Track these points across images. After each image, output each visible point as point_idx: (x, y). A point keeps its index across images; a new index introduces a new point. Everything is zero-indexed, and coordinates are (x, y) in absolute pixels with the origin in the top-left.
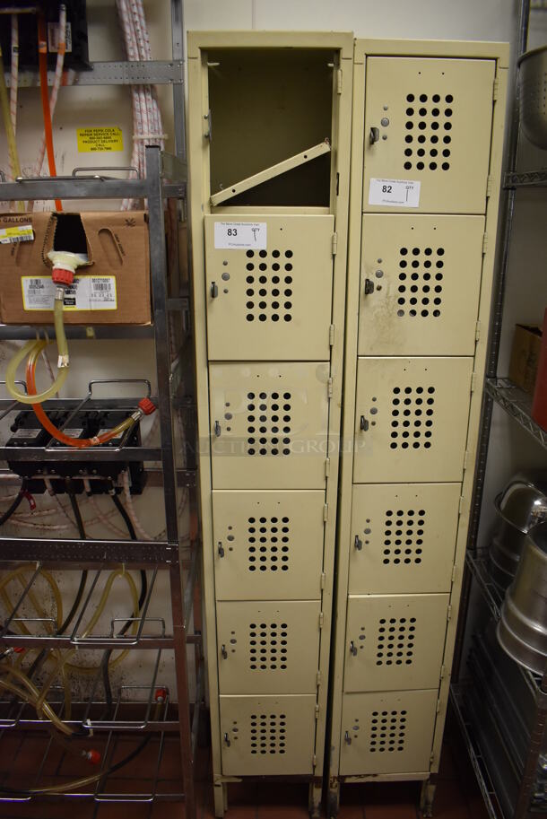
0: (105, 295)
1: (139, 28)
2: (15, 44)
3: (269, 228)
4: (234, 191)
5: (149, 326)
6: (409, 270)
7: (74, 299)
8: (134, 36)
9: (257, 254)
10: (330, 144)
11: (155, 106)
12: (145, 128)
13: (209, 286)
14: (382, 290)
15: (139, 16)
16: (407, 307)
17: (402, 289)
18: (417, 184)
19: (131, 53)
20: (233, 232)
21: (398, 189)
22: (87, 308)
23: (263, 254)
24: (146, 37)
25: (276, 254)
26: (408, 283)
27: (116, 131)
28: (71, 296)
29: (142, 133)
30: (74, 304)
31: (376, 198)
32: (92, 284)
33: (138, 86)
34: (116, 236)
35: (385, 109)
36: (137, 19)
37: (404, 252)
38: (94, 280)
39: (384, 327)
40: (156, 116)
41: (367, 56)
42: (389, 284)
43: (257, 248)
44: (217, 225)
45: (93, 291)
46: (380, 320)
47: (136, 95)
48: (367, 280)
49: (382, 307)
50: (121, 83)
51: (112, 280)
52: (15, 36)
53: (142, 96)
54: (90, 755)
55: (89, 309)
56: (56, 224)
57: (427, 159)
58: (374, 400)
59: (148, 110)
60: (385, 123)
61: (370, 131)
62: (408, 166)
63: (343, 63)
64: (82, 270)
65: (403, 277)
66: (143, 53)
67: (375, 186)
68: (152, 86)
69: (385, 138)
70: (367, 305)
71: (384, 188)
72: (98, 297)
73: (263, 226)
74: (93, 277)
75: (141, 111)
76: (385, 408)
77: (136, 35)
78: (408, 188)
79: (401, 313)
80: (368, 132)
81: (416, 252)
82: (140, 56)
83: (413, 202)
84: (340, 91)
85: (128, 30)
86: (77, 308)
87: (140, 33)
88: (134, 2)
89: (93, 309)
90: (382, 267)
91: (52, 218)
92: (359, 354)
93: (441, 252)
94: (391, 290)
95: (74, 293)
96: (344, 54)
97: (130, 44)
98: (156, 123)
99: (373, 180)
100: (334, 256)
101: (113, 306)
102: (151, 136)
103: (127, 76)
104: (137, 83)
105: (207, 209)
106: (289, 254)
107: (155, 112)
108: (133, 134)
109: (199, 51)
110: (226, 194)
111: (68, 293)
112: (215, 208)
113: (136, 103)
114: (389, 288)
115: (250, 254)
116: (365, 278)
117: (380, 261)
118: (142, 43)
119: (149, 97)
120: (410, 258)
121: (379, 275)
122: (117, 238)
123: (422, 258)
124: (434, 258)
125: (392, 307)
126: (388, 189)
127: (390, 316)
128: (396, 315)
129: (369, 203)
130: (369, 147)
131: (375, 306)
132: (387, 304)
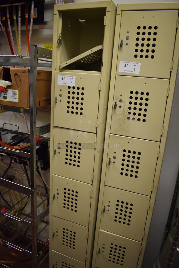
0: (15, 97)
2: (19, 15)
3: (76, 78)
5: (28, 109)
6: (133, 101)
7: (6, 97)
9: (72, 88)
13: (55, 98)
14: (122, 108)
16: (132, 116)
17: (130, 108)
18: (139, 64)
20: (64, 79)
21: (131, 66)
22: (10, 100)
23: (74, 88)
25: (78, 88)
26: (133, 106)
28: (5, 96)
30: (6, 99)
31: (122, 69)
32: (12, 92)
34: (19, 76)
35: (128, 32)
37: (132, 92)
38: (12, 91)
39: (121, 123)
41: (122, 11)
42: (124, 106)
43: (72, 85)
44: (59, 76)
45: (12, 95)
46: (120, 120)
48: (116, 103)
49: (121, 115)
51: (17, 91)
52: (20, 13)
54: (13, 254)
55: (10, 101)
56: (3, 71)
57: (144, 54)
58: (115, 153)
60: (127, 38)
61: (121, 41)
62: (136, 56)
63: (107, 13)
64: (9, 87)
65: (130, 103)
67: (122, 64)
69: (127, 44)
70: (115, 113)
71: (125, 65)
72: (13, 97)
73: (74, 77)
74: (12, 90)
76: (120, 157)
78: (135, 66)
79: (129, 118)
81: (137, 93)
83: (137, 72)
84: (105, 24)
86: (7, 100)
88: (60, 0)
89: (11, 101)
90: (122, 98)
91: (2, 69)
92: (111, 133)
93: (148, 94)
94: (125, 108)
95: (6, 95)
99: (121, 62)
101: (17, 101)
106: (83, 89)
109: (58, 12)
111: (5, 94)
112: (61, 70)
114: (124, 107)
115: (69, 87)
117: (121, 96)
120: (134, 95)
121: (121, 101)
122: (20, 77)
123: (139, 96)
124: (145, 96)
125: (126, 116)
126: (127, 66)
127: (124, 119)
128: (127, 119)
129: (119, 71)
130: (120, 48)
131: (118, 114)
132: (123, 114)
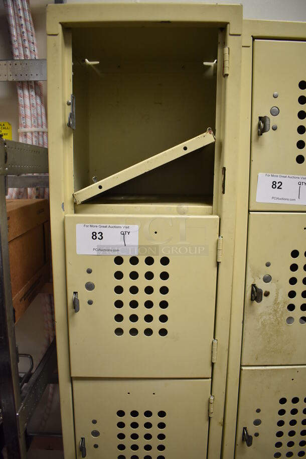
1: (24, 30)
3: (141, 232)
4: (100, 187)
6: (300, 274)
8: (20, 38)
9: (126, 261)
10: (214, 134)
11: (39, 101)
12: (29, 122)
13: (71, 296)
14: (270, 296)
15: (25, 20)
16: (297, 314)
17: (292, 294)
19: (16, 53)
20: (98, 236)
21: (290, 184)
23: (134, 261)
24: (31, 39)
25: (149, 261)
26: (299, 288)
27: (7, 125)
29: (25, 127)
31: (264, 195)
33: (22, 82)
35: (275, 97)
36: (23, 22)
37: (295, 254)
39: (271, 336)
40: (39, 111)
41: (254, 38)
42: (277, 291)
44: (79, 227)
46: (267, 328)
47: (20, 92)
48: (254, 285)
49: (270, 314)
50: (5, 80)
53: (26, 93)
58: (258, 411)
59: (32, 106)
60: (275, 112)
61: (258, 120)
62: (300, 159)
63: (230, 40)
65: (293, 281)
66: (28, 53)
67: (263, 182)
68: (36, 82)
69: (275, 129)
70: (253, 312)
71: (274, 183)
73: (134, 228)
75: (25, 106)
77: (22, 36)
78: (300, 184)
79: (290, 320)
80: (256, 121)
82: (25, 56)
84: (227, 72)
85: (14, 32)
87: (25, 35)
90: (269, 271)
92: (243, 364)
94: (280, 295)
96: (231, 29)
97: (16, 44)
98: (40, 118)
99: (261, 175)
100: (218, 264)
102: (34, 129)
103: (10, 73)
104: (20, 80)
105: (69, 207)
106: (165, 261)
107: (39, 108)
108: (18, 128)
109: (60, 27)
110: (92, 190)
112: (78, 207)
113: (20, 99)
114: (277, 294)
115: (119, 260)
116: (252, 283)
117: (268, 265)
118: (27, 44)
119: (33, 93)
120: (301, 261)
121: (267, 279)
125: (282, 315)
126: (278, 185)
127: (278, 323)
128: (285, 322)
129: (257, 201)
130: (257, 139)
131: (261, 314)
132: (275, 310)
